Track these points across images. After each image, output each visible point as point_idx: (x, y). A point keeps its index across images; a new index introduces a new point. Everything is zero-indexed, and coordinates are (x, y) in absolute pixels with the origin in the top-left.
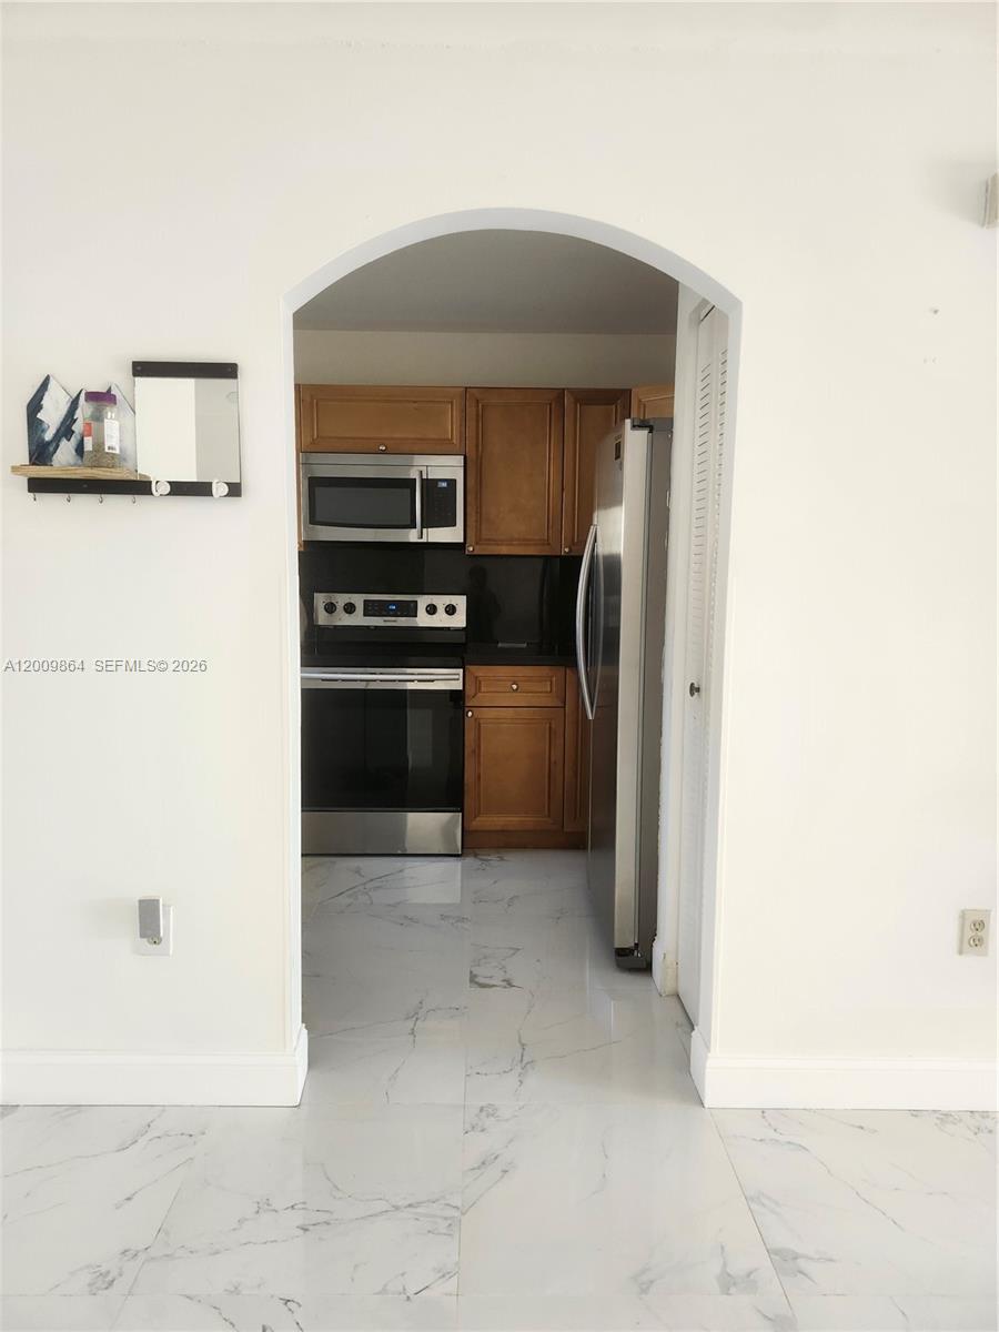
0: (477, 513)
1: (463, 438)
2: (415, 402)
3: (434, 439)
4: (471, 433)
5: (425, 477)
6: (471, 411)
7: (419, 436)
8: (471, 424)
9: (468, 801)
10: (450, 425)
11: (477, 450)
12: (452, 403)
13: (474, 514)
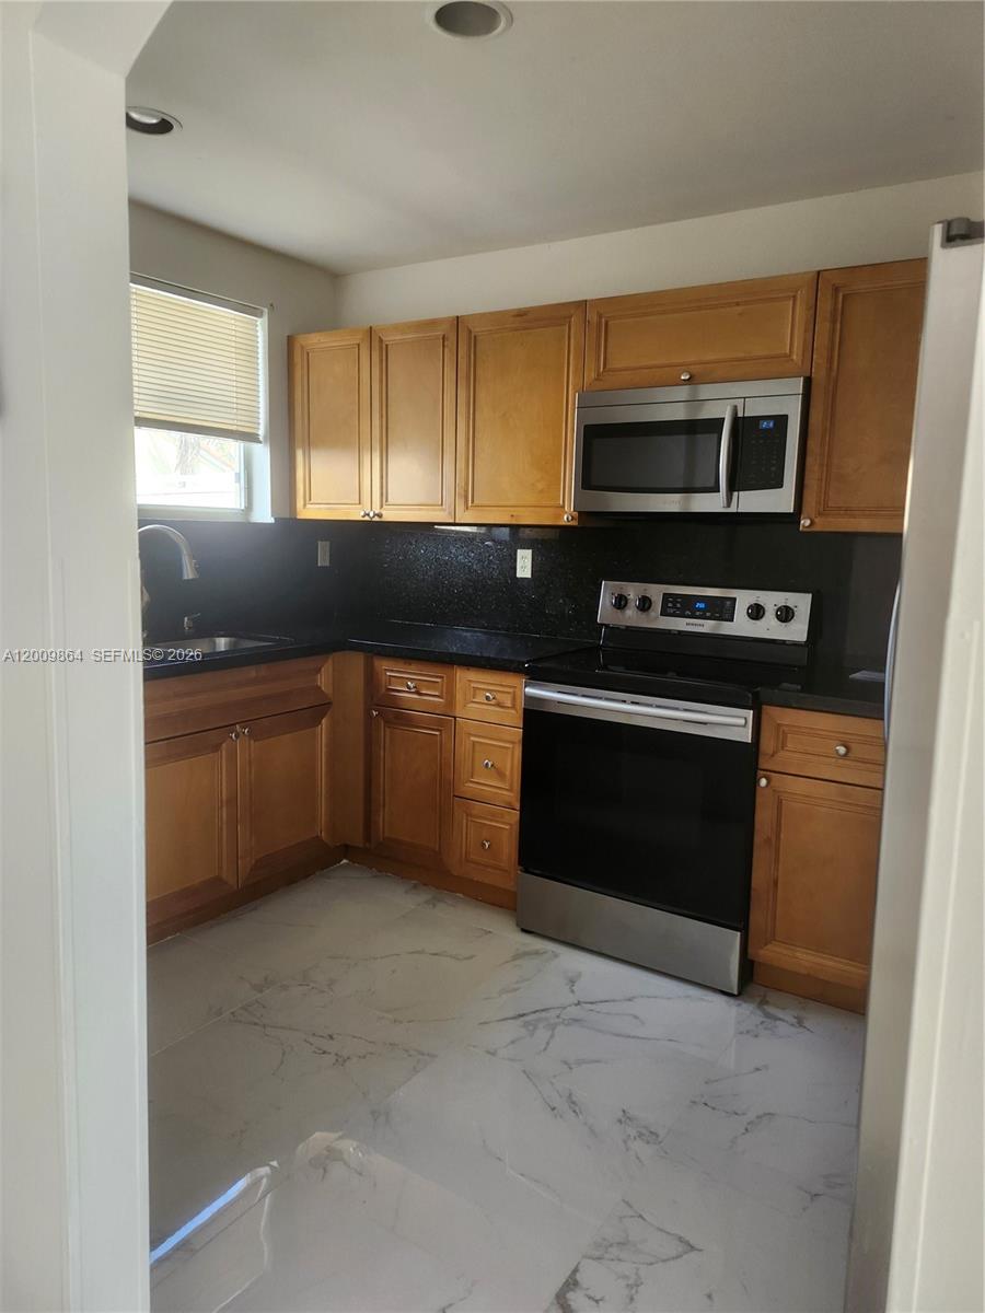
0: (821, 465)
1: (810, 348)
2: (738, 304)
3: (760, 358)
4: (822, 340)
5: (740, 415)
6: (825, 306)
7: (741, 355)
8: (823, 327)
9: (757, 917)
10: (789, 332)
11: (830, 369)
12: (795, 297)
13: (816, 468)
